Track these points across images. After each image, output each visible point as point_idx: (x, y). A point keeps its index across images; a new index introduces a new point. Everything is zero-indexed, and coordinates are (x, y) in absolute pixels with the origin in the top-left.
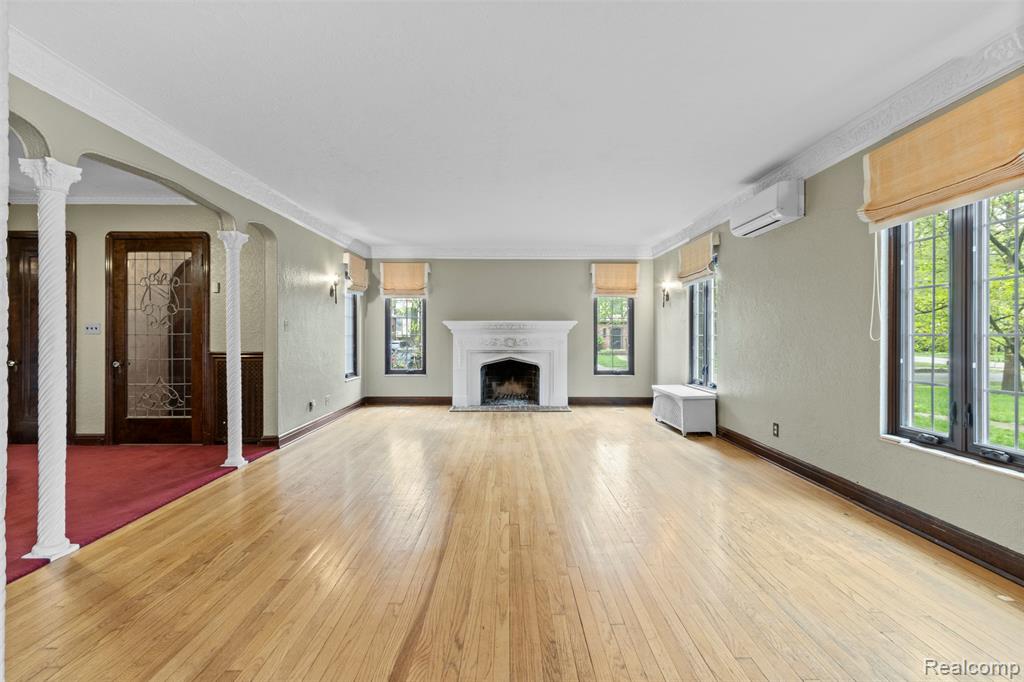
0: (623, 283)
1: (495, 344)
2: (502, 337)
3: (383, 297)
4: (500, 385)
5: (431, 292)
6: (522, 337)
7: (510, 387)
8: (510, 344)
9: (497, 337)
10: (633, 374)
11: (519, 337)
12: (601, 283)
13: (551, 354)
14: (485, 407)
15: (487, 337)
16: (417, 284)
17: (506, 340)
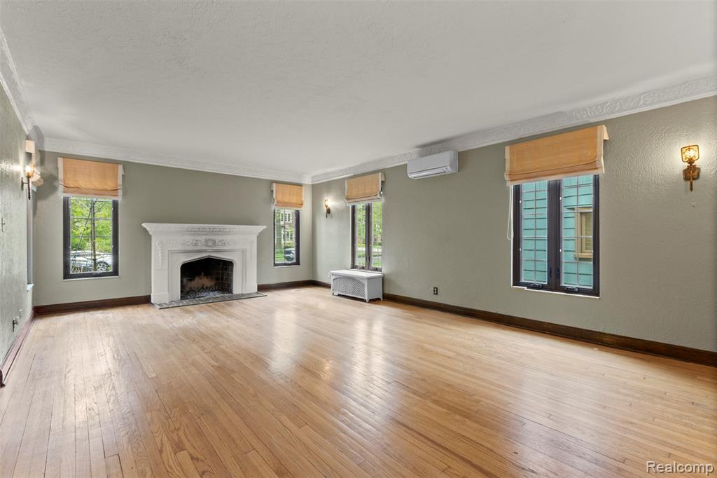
0: (294, 200)
1: (196, 245)
2: (202, 238)
3: (61, 195)
4: (191, 280)
5: (124, 194)
6: (221, 238)
7: (200, 281)
8: (210, 244)
9: (199, 238)
10: (299, 264)
11: (218, 238)
12: (280, 198)
13: (244, 252)
14: (185, 302)
15: (189, 239)
16: (110, 185)
17: (207, 241)
